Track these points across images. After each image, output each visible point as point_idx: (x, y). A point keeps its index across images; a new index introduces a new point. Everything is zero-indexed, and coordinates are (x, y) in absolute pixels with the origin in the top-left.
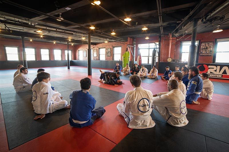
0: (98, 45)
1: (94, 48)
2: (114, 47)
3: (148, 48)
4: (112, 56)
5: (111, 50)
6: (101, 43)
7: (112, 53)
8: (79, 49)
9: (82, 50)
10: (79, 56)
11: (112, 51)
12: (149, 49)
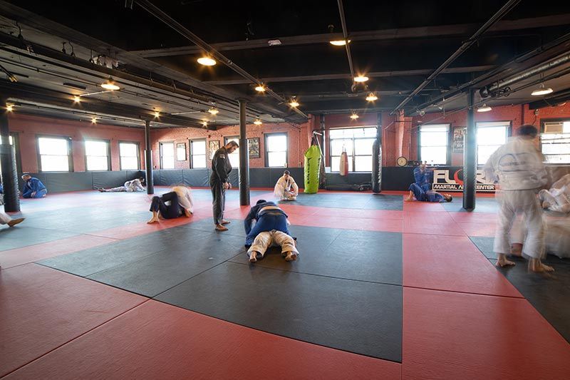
0: (222, 131)
1: (210, 136)
2: (266, 135)
3: (352, 137)
4: (263, 156)
5: (259, 143)
6: (231, 125)
7: (262, 150)
8: (161, 140)
9: (173, 142)
10: (161, 158)
11: (262, 146)
12: (355, 139)
